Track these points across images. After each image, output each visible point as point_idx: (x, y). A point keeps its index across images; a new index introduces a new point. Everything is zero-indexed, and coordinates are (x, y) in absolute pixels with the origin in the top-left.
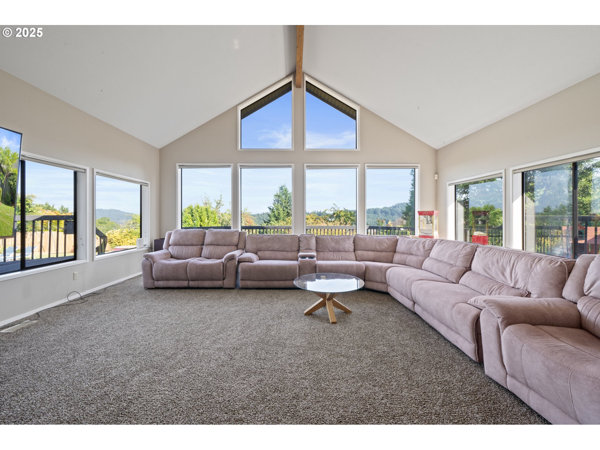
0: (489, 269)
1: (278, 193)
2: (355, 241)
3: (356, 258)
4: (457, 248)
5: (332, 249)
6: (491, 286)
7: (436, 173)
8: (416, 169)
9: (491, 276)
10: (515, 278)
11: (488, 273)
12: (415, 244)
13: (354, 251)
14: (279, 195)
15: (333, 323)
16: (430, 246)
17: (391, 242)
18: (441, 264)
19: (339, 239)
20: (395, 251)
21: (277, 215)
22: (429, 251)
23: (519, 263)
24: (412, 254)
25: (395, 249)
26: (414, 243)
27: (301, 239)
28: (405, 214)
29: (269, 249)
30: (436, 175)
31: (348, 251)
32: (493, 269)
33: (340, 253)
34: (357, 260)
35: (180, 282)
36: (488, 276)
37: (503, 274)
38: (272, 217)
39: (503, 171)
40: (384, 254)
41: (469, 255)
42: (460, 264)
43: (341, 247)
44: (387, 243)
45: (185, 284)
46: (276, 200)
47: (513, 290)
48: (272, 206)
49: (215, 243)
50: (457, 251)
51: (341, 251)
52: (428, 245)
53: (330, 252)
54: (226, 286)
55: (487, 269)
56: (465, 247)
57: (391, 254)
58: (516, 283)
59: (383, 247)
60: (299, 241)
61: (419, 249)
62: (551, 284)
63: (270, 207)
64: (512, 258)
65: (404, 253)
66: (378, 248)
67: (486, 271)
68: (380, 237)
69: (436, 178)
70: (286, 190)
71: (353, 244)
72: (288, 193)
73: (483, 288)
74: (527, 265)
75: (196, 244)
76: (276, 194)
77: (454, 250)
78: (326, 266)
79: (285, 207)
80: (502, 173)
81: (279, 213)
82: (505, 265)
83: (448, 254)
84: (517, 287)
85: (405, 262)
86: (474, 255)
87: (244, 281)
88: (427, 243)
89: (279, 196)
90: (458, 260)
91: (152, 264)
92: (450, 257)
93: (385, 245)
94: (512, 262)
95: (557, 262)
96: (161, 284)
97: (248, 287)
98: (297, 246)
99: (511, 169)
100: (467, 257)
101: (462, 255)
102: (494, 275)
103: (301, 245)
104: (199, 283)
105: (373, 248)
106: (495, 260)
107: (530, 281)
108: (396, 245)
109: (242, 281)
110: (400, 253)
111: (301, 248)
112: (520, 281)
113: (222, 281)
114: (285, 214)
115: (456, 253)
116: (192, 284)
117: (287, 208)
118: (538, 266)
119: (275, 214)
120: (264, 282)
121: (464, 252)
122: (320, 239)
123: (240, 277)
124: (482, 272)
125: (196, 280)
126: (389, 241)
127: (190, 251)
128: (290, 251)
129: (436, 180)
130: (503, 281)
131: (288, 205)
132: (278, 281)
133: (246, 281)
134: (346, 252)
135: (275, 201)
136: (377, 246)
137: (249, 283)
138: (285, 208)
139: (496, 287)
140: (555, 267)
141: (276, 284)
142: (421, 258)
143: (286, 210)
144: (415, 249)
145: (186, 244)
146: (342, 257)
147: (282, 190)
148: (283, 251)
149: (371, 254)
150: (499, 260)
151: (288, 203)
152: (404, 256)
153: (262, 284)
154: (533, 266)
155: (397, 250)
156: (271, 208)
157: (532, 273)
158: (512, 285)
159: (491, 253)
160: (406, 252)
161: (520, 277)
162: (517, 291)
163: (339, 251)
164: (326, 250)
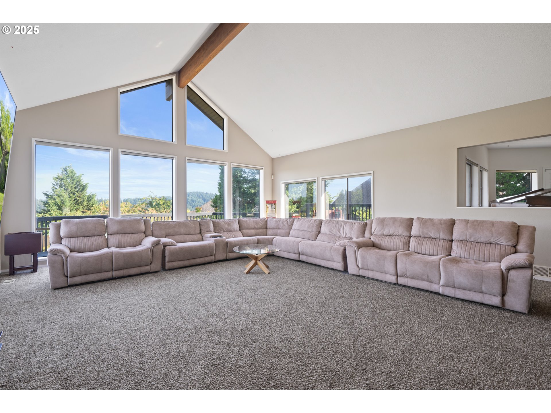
0: (332, 230)
1: (60, 175)
2: (239, 223)
3: (243, 235)
4: (311, 222)
5: (226, 230)
6: (335, 238)
7: (273, 175)
8: (261, 170)
9: (333, 233)
10: (345, 233)
11: (332, 233)
12: (281, 222)
13: (240, 230)
14: (62, 177)
15: (269, 273)
16: (291, 222)
17: (263, 222)
18: (303, 232)
19: (229, 221)
20: (267, 229)
21: (59, 203)
22: (291, 226)
23: (346, 226)
24: (280, 229)
25: (267, 227)
26: (279, 222)
27: (201, 223)
28: (214, 203)
29: (177, 234)
30: (273, 176)
31: (237, 231)
32: (334, 230)
33: (232, 232)
34: (243, 236)
35: (103, 274)
36: (332, 234)
37: (339, 232)
38: (51, 206)
39: (316, 178)
40: (260, 230)
41: (319, 225)
42: (315, 230)
43: (232, 228)
44: (261, 223)
45: (109, 275)
46: (57, 183)
47: (345, 238)
48: (50, 192)
49: (122, 232)
50: (312, 223)
51: (232, 231)
52: (290, 222)
53: (225, 233)
54: (153, 270)
55: (331, 231)
56: (316, 221)
57: (265, 230)
58: (346, 235)
59: (259, 226)
60: (200, 225)
61: (284, 225)
62: (361, 232)
63: (45, 193)
64: (342, 224)
65: (274, 229)
66: (256, 227)
67: (330, 232)
68: (256, 219)
69: (273, 178)
70: (72, 172)
71: (238, 225)
72: (76, 176)
73: (332, 240)
74: (350, 226)
75: (98, 234)
76: (57, 177)
77: (310, 223)
78: (235, 242)
79: (71, 193)
80: (316, 179)
81: (62, 200)
82: (340, 228)
83: (307, 226)
84: (346, 237)
85: (277, 234)
86: (321, 225)
87: (171, 263)
88: (289, 221)
89: (62, 179)
90: (314, 228)
91: (64, 259)
92: (308, 227)
93: (260, 224)
94: (343, 225)
95: (362, 223)
96: (78, 280)
97: (175, 267)
98: (199, 229)
99: (321, 178)
100: (318, 226)
101: (315, 225)
102: (335, 233)
103: (202, 228)
104: (125, 272)
105: (253, 227)
106: (334, 226)
107: (353, 233)
108: (267, 224)
109: (169, 263)
110: (271, 229)
111: (202, 231)
112: (348, 234)
113: (149, 266)
114: (71, 202)
115: (311, 224)
116: (116, 274)
117: (74, 194)
118: (355, 226)
119: (56, 202)
120: (188, 261)
121: (316, 224)
122: (216, 222)
123: (167, 259)
124: (328, 232)
125: (121, 269)
126: (262, 221)
127: (95, 243)
128: (194, 234)
129: (273, 179)
130: (339, 235)
131: (76, 190)
132: (199, 259)
133: (173, 263)
134: (235, 231)
135: (54, 185)
136: (255, 225)
137: (176, 264)
138: (71, 195)
139: (337, 238)
140: (362, 225)
141: (198, 261)
142: (287, 230)
143: (74, 196)
144: (282, 225)
145: (86, 235)
146: (234, 236)
147: (66, 171)
148: (189, 235)
149: (253, 231)
150: (336, 225)
151: (75, 188)
152: (275, 231)
153: (186, 263)
154: (353, 226)
155: (268, 227)
156: (48, 193)
157: (353, 229)
158: (344, 236)
159: (331, 223)
160: (275, 228)
161: (348, 232)
162: (347, 238)
163: (231, 231)
164: (221, 231)
